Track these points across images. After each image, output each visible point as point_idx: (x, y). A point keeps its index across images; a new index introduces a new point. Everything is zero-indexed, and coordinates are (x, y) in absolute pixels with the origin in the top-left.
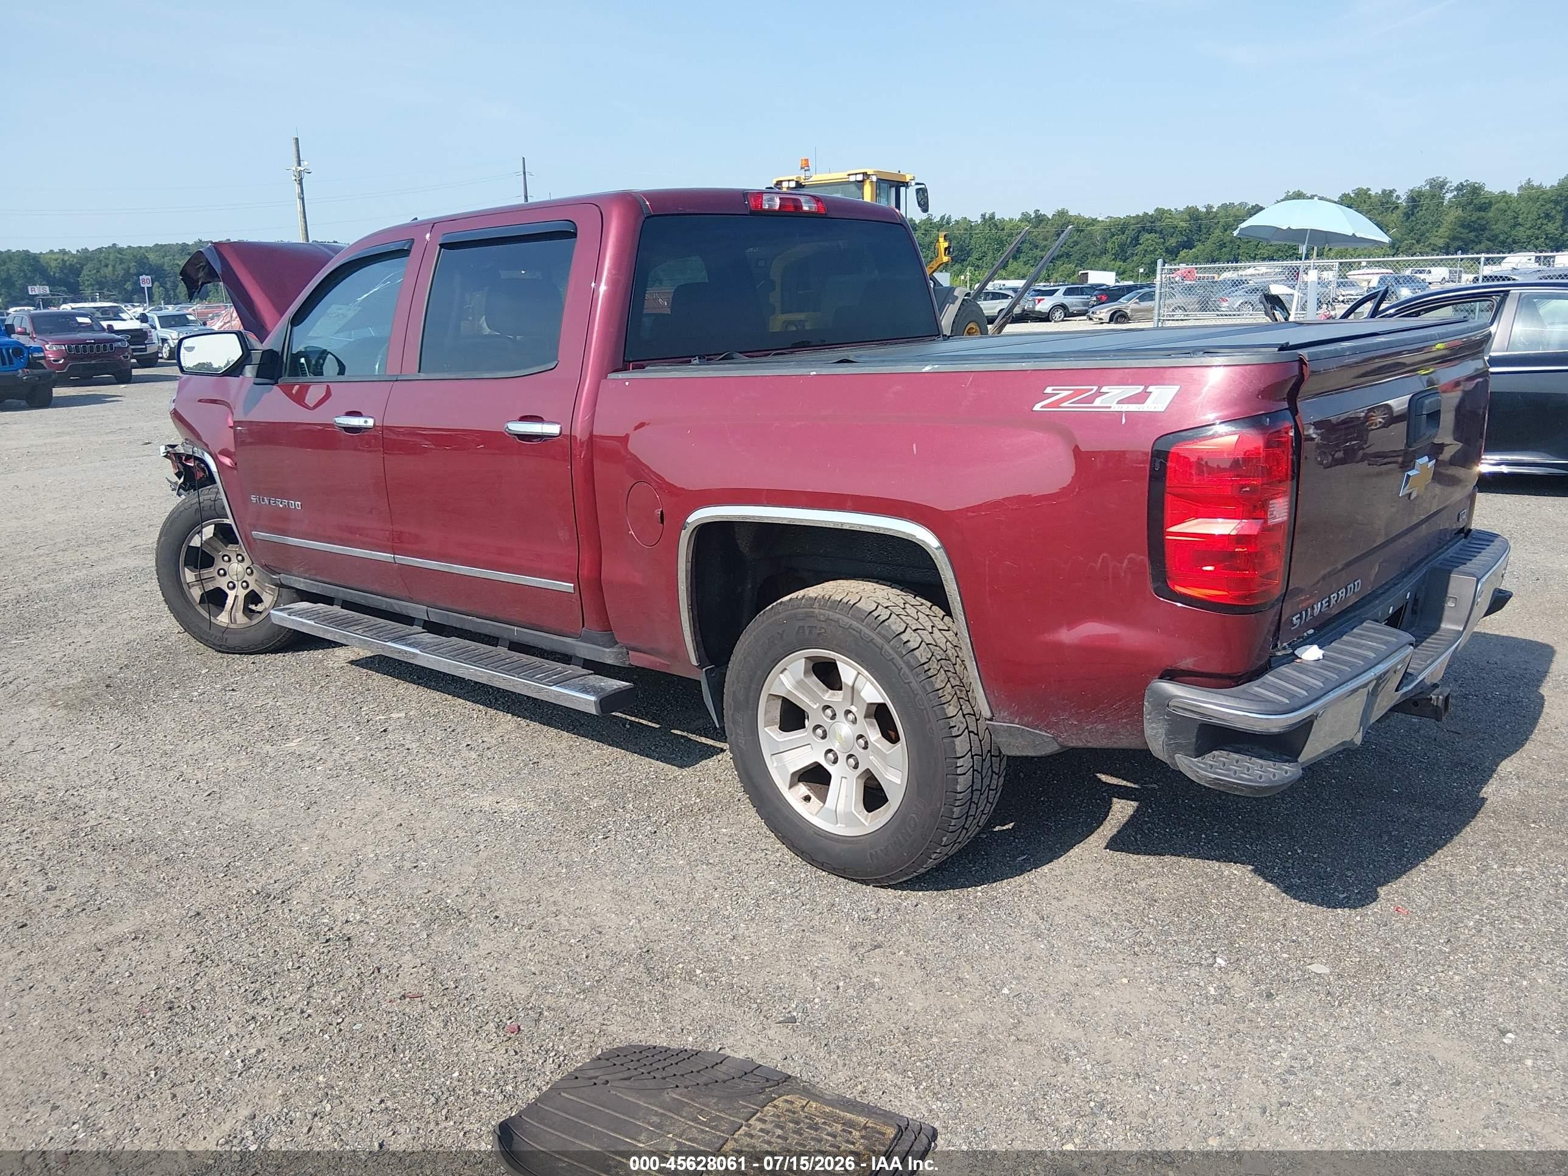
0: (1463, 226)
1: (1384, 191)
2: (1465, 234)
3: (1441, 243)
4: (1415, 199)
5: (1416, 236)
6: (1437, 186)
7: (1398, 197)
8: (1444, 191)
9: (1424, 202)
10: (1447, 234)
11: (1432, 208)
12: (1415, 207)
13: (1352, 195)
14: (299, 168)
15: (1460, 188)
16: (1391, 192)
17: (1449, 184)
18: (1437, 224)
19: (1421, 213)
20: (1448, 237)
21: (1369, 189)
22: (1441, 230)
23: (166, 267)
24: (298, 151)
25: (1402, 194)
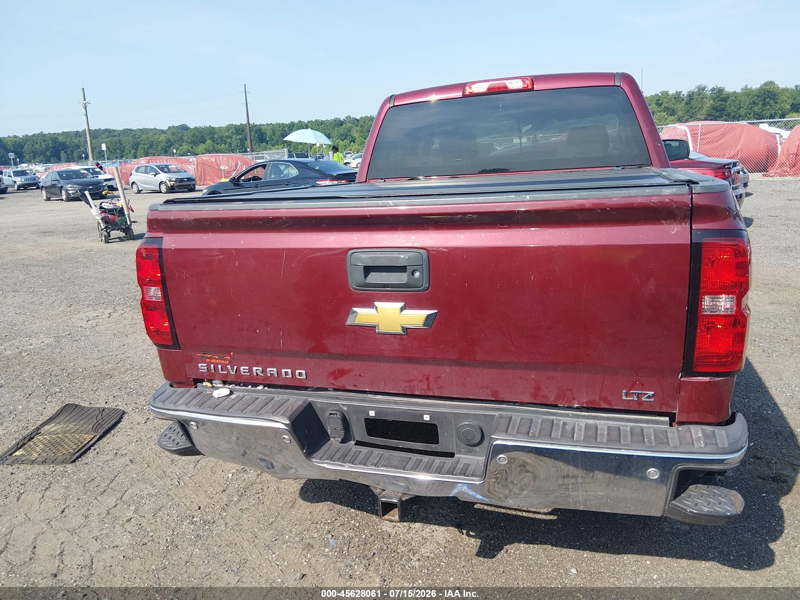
0: (713, 109)
1: (677, 92)
2: (714, 113)
3: (703, 117)
4: (691, 96)
5: (690, 114)
6: (702, 89)
7: (683, 95)
8: (705, 91)
9: (695, 97)
10: (705, 113)
11: (699, 100)
12: (690, 100)
13: (660, 95)
14: (85, 102)
15: (713, 90)
16: (680, 92)
17: (707, 88)
18: (701, 108)
19: (693, 103)
20: (706, 115)
21: (668, 92)
22: (703, 111)
23: (67, 143)
24: (84, 94)
25: (685, 93)
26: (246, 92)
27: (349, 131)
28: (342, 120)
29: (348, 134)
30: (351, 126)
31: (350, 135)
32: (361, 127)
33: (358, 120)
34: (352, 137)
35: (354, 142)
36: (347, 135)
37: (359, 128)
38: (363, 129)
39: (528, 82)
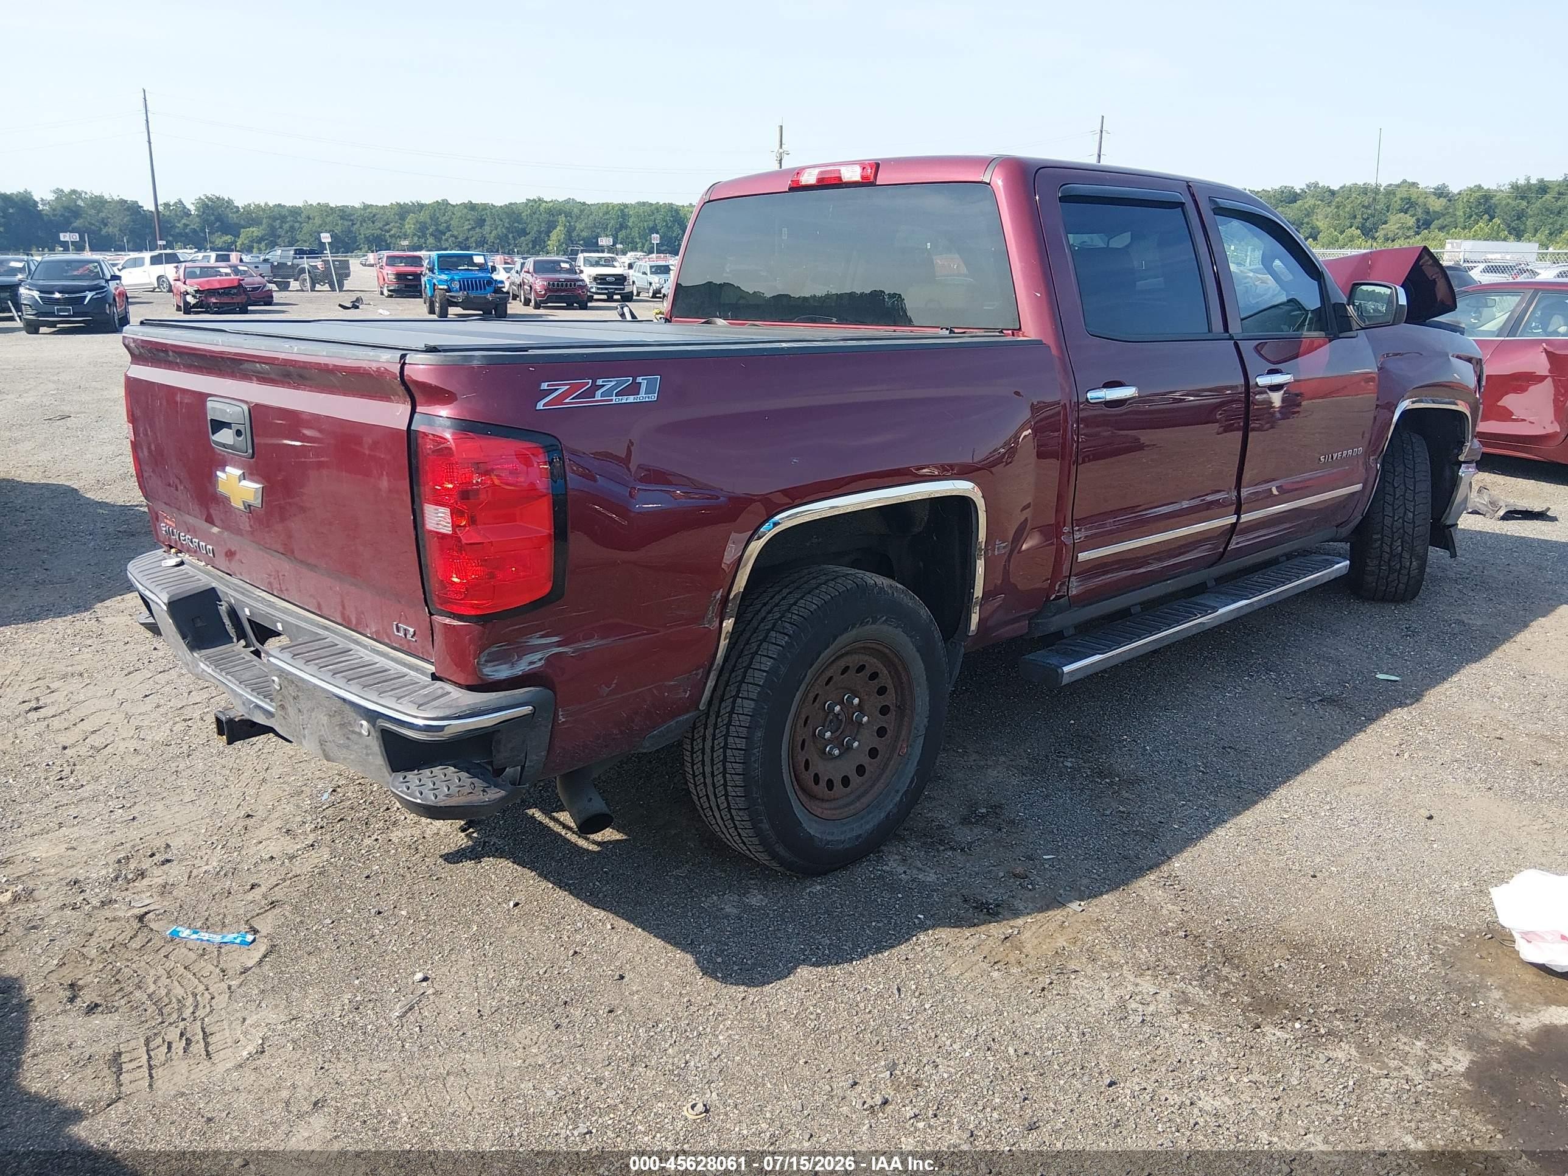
26: (1102, 132)
27: (1308, 215)
28: (1298, 191)
29: (1306, 220)
30: (1315, 205)
31: (1308, 223)
32: (1338, 207)
33: (1333, 193)
34: (1312, 228)
35: (1315, 239)
36: (1302, 224)
37: (1332, 210)
38: (1341, 212)
39: (869, 171)
